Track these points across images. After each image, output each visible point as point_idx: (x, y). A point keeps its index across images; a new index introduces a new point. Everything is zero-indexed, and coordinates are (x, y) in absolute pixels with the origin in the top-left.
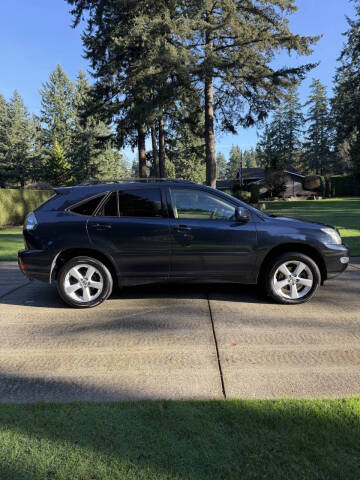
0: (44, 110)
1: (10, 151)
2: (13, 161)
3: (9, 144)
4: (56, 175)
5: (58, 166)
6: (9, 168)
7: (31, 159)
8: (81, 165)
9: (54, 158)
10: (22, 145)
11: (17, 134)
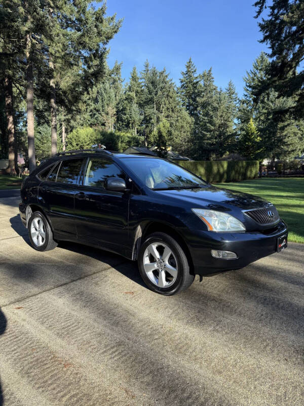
0: (246, 94)
1: (214, 131)
2: (216, 138)
3: (214, 125)
4: (248, 147)
5: (250, 140)
6: (213, 144)
7: (230, 135)
8: (269, 138)
9: (248, 133)
10: (224, 126)
11: (221, 116)
